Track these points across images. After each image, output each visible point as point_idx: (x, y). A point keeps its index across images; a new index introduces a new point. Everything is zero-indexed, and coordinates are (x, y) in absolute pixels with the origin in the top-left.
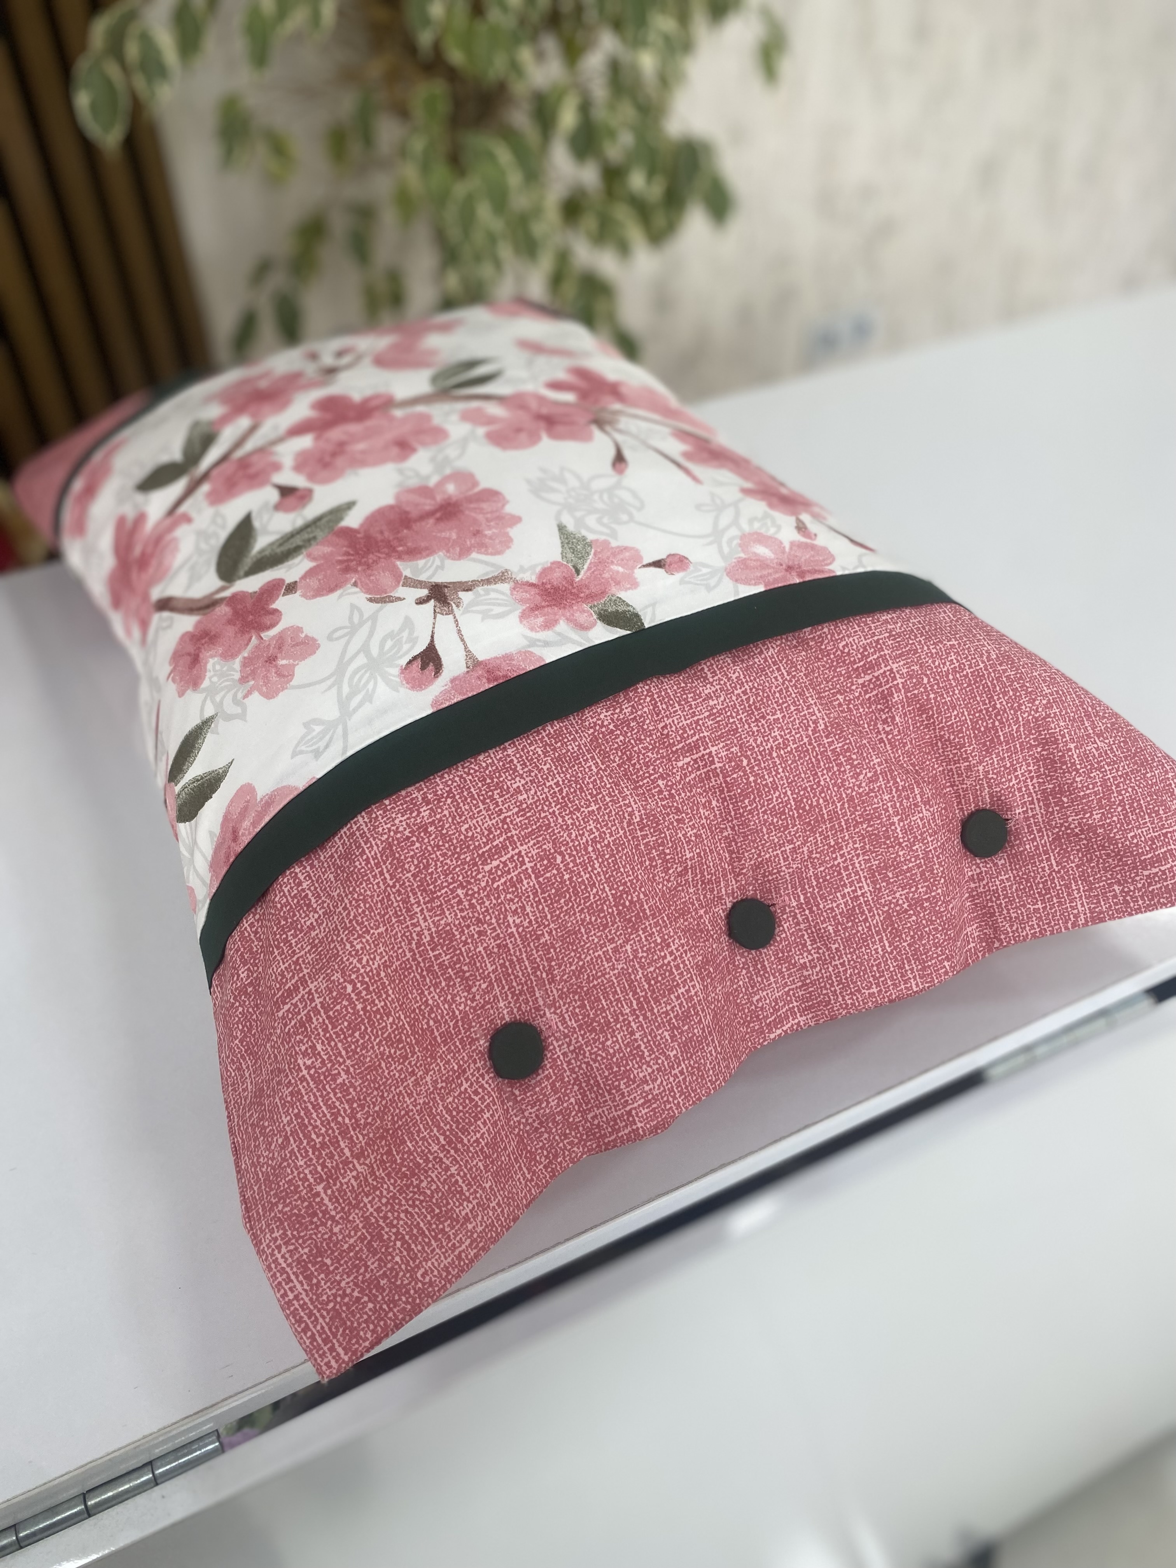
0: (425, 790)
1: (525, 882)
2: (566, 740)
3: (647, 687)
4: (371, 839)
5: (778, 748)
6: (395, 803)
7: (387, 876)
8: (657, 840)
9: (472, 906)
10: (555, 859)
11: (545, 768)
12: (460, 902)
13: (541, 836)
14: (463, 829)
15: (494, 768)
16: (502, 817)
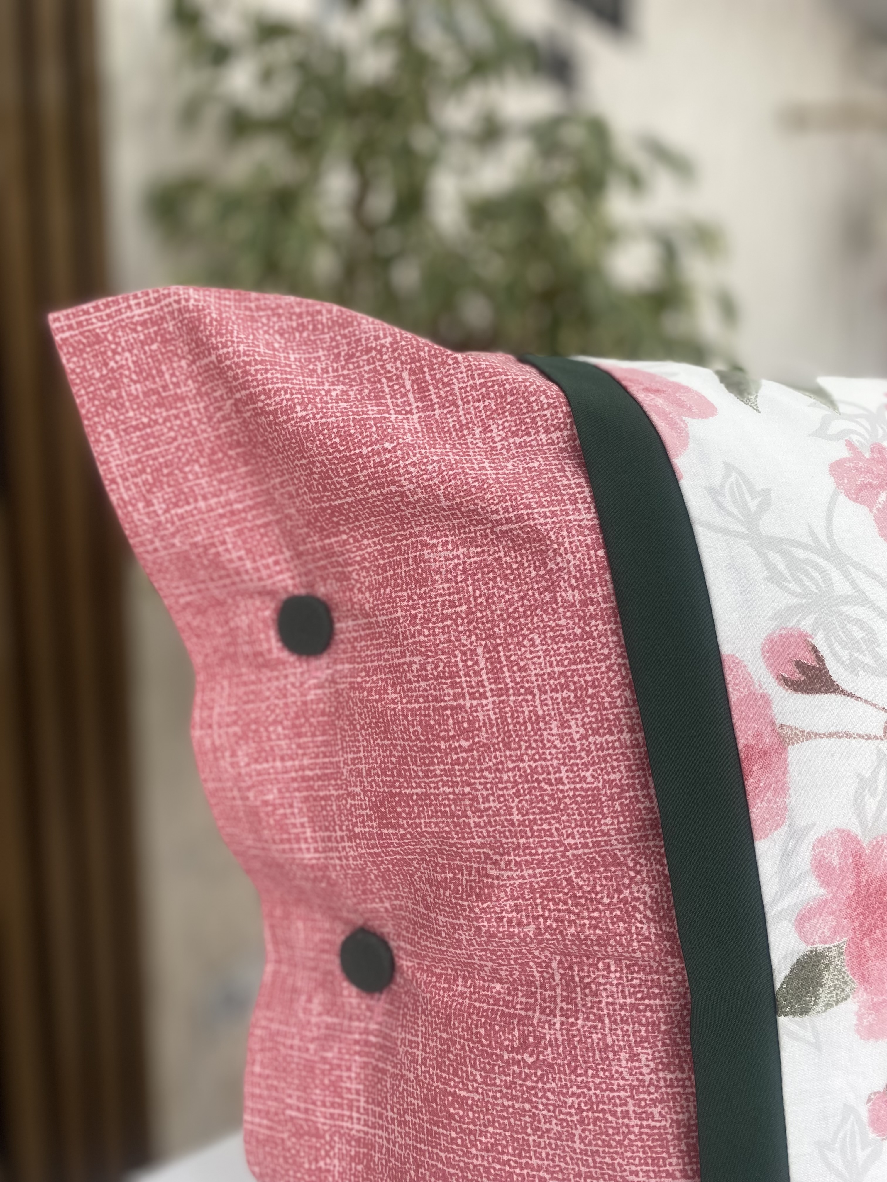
0: (603, 606)
1: (451, 691)
2: (621, 819)
3: (671, 970)
4: (555, 519)
6: (596, 562)
7: (505, 528)
8: (462, 885)
9: (444, 618)
10: (467, 739)
11: (588, 774)
12: (453, 605)
13: (498, 731)
14: (535, 636)
15: (607, 705)
16: (536, 691)
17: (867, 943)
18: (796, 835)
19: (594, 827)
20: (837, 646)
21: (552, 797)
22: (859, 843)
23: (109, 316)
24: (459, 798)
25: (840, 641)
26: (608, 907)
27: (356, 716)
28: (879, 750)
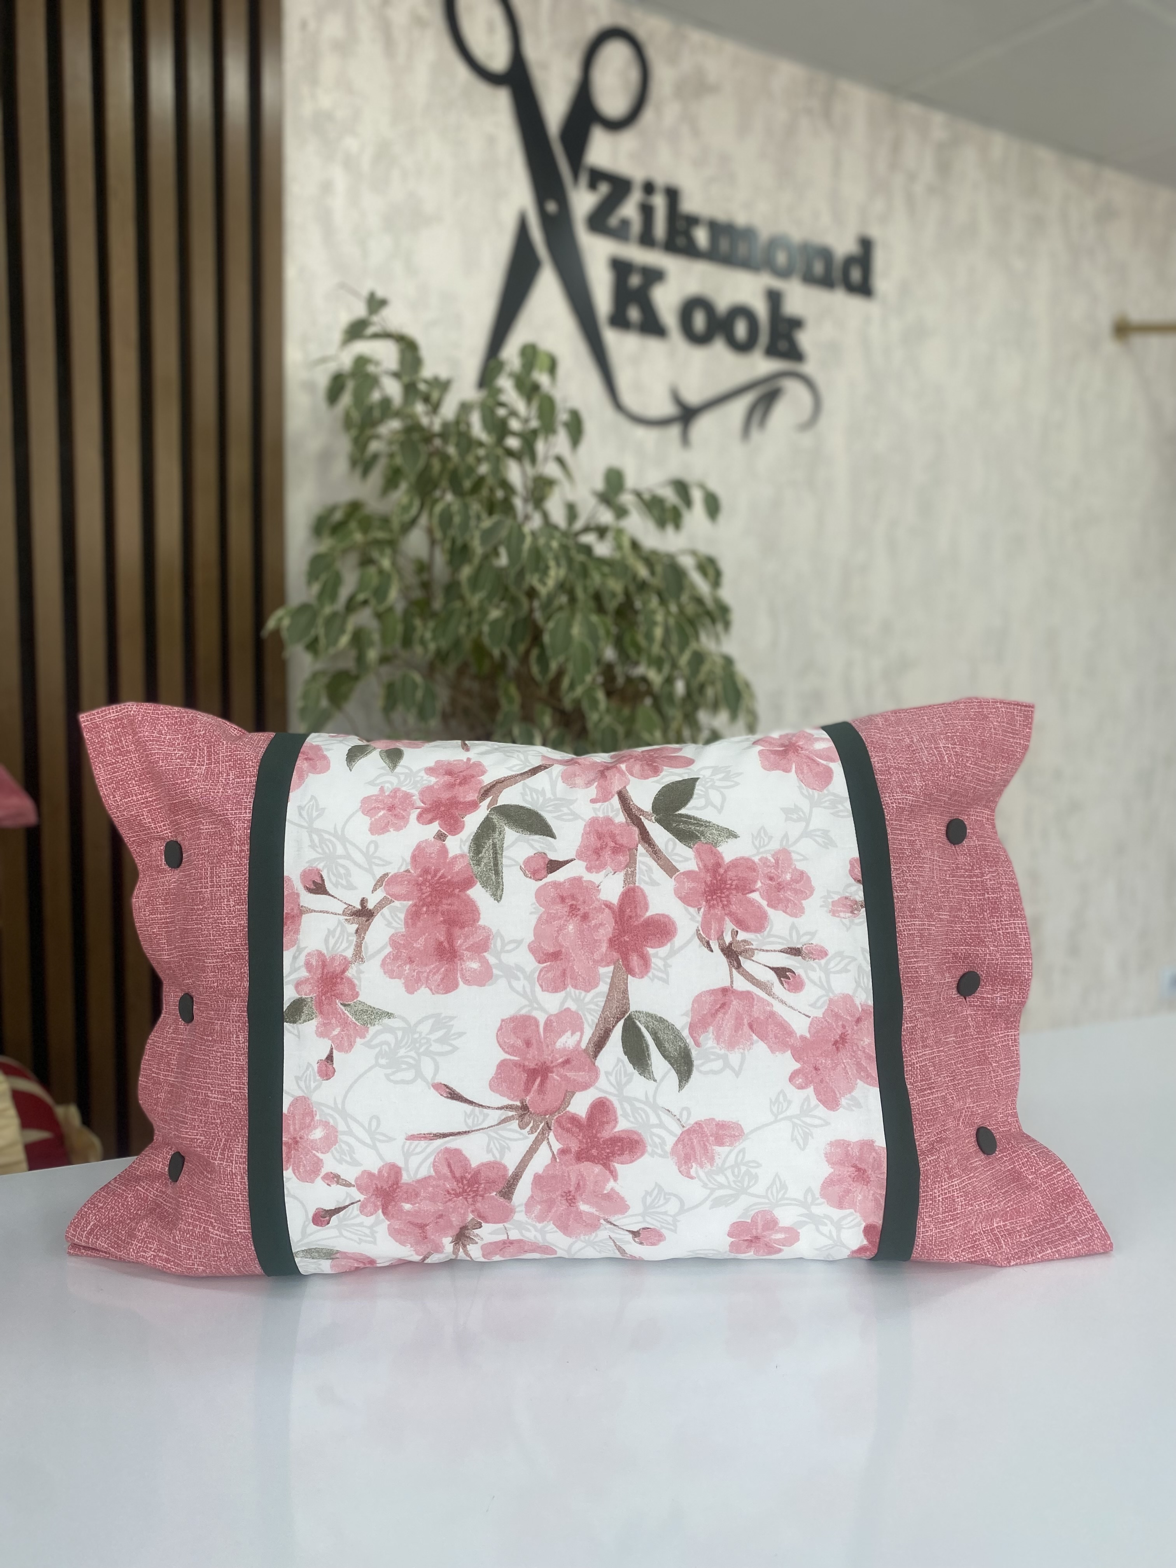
2: (241, 939)
6: (247, 835)
11: (234, 921)
13: (210, 902)
14: (225, 864)
16: (222, 886)
17: (324, 998)
18: (300, 950)
20: (331, 876)
23: (102, 717)
24: (198, 930)
25: (334, 873)
28: (339, 920)
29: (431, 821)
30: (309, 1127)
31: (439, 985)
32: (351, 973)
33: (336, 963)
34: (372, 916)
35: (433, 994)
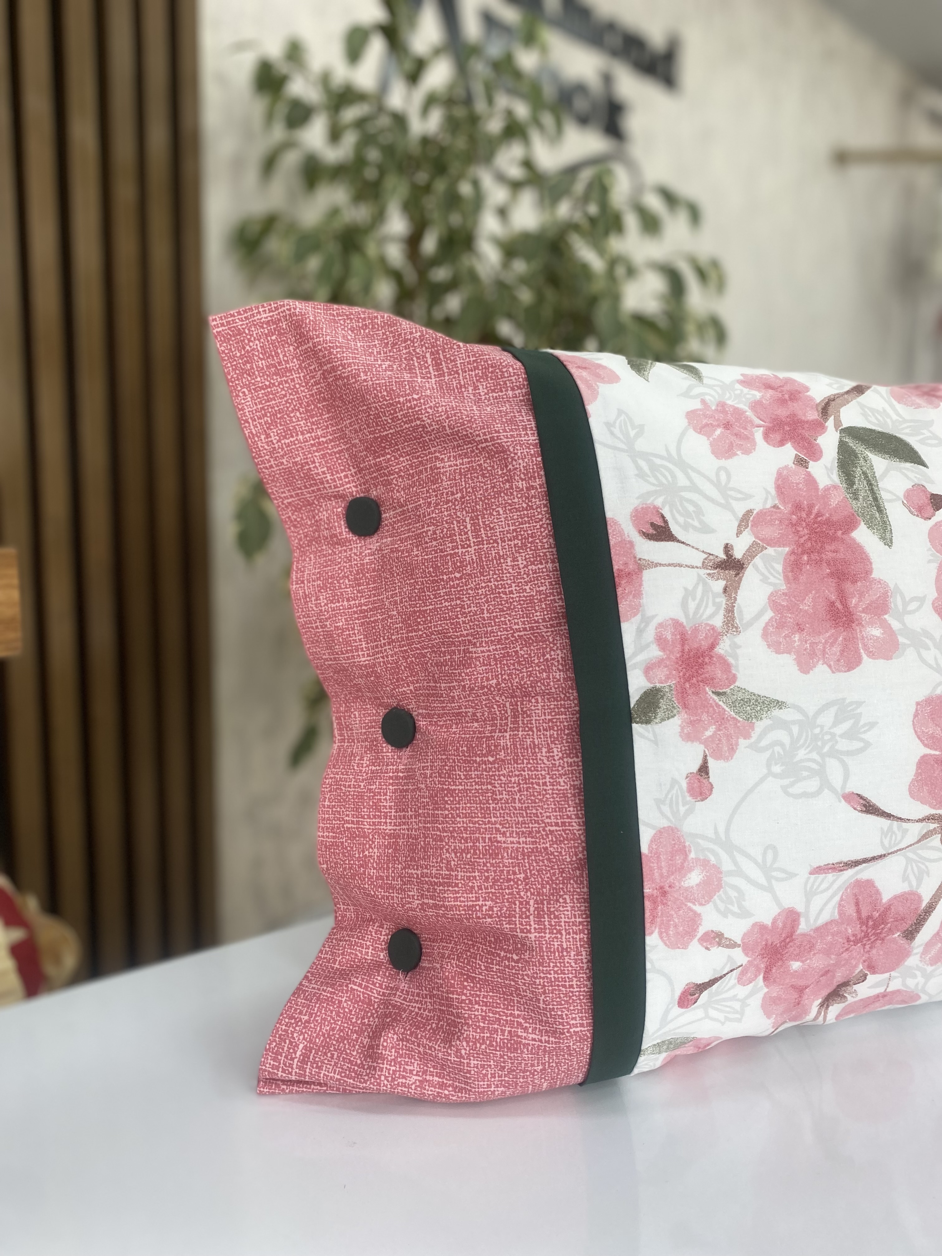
0: (539, 490)
1: (450, 545)
2: (545, 613)
3: (572, 698)
4: (513, 439)
5: (494, 793)
6: (536, 464)
7: (484, 445)
9: (448, 502)
10: (459, 572)
11: (527, 588)
12: (453, 494)
13: (477, 566)
14: (500, 509)
15: (539, 547)
16: (499, 541)
17: (687, 685)
18: (646, 621)
19: (530, 618)
20: (677, 516)
21: (507, 602)
22: (684, 627)
23: (246, 318)
24: (453, 608)
25: (679, 512)
26: (537, 665)
27: (394, 568)
28: (699, 575)
29: (782, 443)
30: (682, 870)
31: (838, 660)
32: (723, 648)
33: (701, 636)
34: (743, 568)
35: (833, 672)
